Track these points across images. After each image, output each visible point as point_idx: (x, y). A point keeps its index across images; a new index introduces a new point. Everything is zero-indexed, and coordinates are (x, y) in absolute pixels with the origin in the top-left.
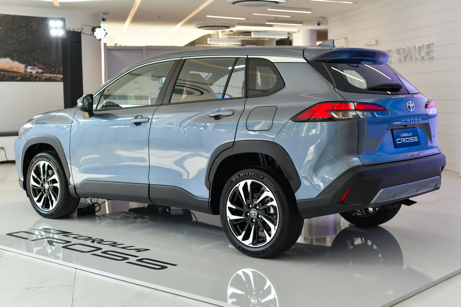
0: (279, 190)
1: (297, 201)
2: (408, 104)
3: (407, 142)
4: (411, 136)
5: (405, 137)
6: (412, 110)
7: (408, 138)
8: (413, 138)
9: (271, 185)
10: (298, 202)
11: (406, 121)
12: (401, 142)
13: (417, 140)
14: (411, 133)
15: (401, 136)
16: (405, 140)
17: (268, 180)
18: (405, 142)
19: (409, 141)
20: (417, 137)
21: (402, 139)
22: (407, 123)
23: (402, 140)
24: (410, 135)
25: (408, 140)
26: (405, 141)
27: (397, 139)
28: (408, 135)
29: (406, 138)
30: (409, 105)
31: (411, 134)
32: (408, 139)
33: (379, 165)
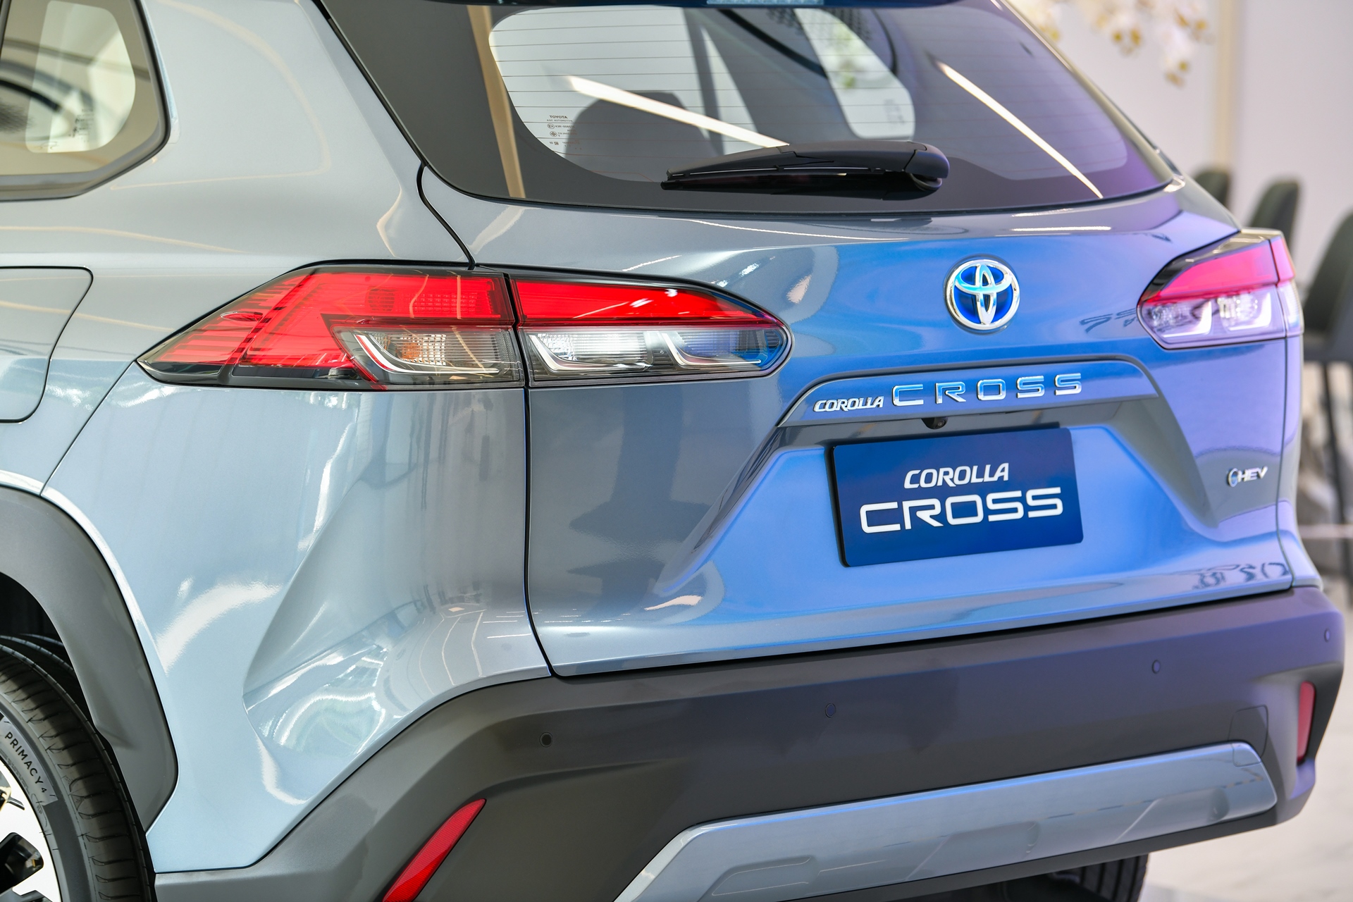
0: (69, 802)
1: (159, 881)
2: (954, 281)
3: (952, 521)
4: (1000, 486)
5: (942, 492)
6: (995, 319)
7: (976, 498)
8: (1018, 494)
9: (29, 764)
10: (168, 888)
11: (930, 391)
12: (897, 527)
13: (1054, 507)
14: (1006, 465)
15: (907, 485)
16: (937, 511)
17: (17, 734)
18: (935, 524)
19: (979, 519)
20: (1057, 490)
21: (907, 505)
22: (940, 401)
23: (913, 510)
24: (992, 475)
25: (965, 510)
26: (941, 517)
27: (864, 509)
28: (975, 480)
29: (950, 501)
30: (965, 287)
31: (1003, 472)
32: (974, 503)
33: (683, 677)
